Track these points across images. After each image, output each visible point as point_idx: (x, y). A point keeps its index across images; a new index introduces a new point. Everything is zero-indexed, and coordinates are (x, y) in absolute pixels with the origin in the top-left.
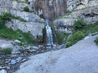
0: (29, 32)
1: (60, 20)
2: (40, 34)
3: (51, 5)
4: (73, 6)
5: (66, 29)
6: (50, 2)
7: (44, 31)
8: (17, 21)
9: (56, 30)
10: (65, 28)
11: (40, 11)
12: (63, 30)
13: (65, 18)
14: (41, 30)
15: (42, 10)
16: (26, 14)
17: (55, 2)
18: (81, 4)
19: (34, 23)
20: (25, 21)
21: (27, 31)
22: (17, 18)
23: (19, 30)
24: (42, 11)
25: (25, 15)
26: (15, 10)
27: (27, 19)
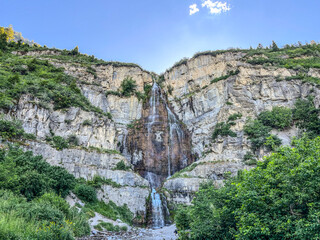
0: (125, 205)
1: (175, 180)
2: (141, 209)
3: (159, 140)
4: (203, 143)
5: (187, 199)
6: (158, 135)
7: (149, 202)
8: (108, 187)
9: (169, 199)
10: (185, 195)
11: (138, 153)
12: (183, 200)
13: (186, 176)
14: (144, 200)
15: (140, 152)
16: (120, 174)
17: (167, 135)
18: (211, 151)
19: (133, 189)
20: (119, 186)
21: (122, 205)
22: (108, 182)
23: (111, 203)
24: (140, 155)
25: (118, 176)
26: (104, 168)
27: (121, 182)
